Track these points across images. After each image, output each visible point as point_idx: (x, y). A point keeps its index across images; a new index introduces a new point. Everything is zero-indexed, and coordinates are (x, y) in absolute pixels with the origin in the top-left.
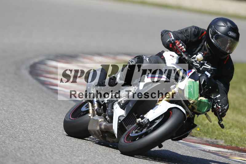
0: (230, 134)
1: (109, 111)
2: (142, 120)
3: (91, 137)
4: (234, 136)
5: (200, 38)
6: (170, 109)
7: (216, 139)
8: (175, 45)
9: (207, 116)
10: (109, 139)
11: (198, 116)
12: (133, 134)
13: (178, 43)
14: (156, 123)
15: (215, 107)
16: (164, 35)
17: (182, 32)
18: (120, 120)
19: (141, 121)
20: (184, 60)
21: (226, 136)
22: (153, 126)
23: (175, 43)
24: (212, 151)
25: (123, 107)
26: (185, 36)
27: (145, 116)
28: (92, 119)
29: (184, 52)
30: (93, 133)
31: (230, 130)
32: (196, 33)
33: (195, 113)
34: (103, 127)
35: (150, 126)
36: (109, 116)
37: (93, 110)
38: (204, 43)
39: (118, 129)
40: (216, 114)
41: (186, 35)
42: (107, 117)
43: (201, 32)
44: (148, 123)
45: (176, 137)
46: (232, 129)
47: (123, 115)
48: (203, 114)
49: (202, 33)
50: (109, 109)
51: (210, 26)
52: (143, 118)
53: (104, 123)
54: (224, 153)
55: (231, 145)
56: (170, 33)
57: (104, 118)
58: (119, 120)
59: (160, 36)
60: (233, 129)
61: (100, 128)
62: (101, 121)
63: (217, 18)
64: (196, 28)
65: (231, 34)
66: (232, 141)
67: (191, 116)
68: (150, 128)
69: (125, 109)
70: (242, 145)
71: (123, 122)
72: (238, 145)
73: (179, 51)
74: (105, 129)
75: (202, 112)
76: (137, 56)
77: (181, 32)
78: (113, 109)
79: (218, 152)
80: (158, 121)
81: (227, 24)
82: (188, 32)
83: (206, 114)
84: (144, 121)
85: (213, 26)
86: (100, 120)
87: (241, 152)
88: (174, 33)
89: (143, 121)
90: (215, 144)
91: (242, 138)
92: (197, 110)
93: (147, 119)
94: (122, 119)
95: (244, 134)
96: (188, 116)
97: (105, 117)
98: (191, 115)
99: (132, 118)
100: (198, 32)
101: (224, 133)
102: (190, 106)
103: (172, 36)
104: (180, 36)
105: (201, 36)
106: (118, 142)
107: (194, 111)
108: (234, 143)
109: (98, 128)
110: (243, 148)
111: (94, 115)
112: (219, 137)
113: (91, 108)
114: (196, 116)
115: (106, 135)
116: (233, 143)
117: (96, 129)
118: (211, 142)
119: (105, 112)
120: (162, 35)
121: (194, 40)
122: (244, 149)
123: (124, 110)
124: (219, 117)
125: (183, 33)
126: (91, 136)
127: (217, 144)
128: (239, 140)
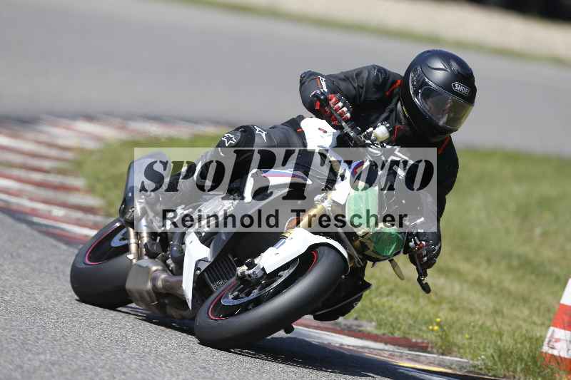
0: (391, 307)
1: (175, 248)
2: (249, 269)
3: (133, 305)
4: (400, 313)
5: (388, 93)
6: (313, 248)
7: (356, 319)
8: (328, 105)
9: (394, 265)
10: (172, 312)
11: (373, 265)
12: (229, 301)
13: (334, 100)
14: (281, 276)
15: (412, 244)
16: (306, 83)
17: (348, 79)
18: (199, 269)
19: (247, 273)
20: (347, 138)
21: (381, 312)
22: (274, 285)
23: (327, 100)
24: (348, 346)
25: (206, 240)
26: (355, 88)
27: (256, 261)
28: (135, 264)
29: (347, 121)
30: (138, 297)
31: (389, 298)
32: (381, 80)
33: (366, 258)
34: (160, 284)
35: (268, 285)
36: (175, 260)
37: (138, 245)
38: (396, 104)
39: (194, 289)
40: (413, 261)
41: (356, 85)
42: (169, 261)
43: (391, 79)
44: (262, 277)
45: (323, 310)
46: (394, 297)
47: (206, 258)
48: (385, 259)
49: (394, 82)
50: (174, 242)
51: (411, 68)
52: (251, 266)
53: (163, 276)
54: (375, 352)
55: (392, 334)
56: (321, 78)
57: (162, 264)
58: (197, 269)
59: (299, 85)
60: (398, 297)
61: (154, 286)
62: (156, 270)
63: (428, 52)
64: (381, 70)
65: (458, 87)
66: (394, 325)
67: (358, 265)
68: (268, 289)
69: (211, 246)
70: (417, 335)
71: (206, 274)
72: (409, 334)
73: (335, 118)
74: (164, 287)
75: (384, 256)
76: (241, 127)
77: (346, 78)
78: (184, 243)
79: (360, 350)
80: (285, 274)
81: (450, 66)
82: (363, 78)
83: (391, 261)
84: (254, 272)
85: (419, 69)
86: (154, 268)
87: (416, 349)
88: (329, 79)
89: (251, 271)
90: (354, 331)
91: (417, 318)
92: (373, 251)
93: (261, 267)
94: (204, 266)
95: (422, 308)
96: (352, 265)
97: (164, 262)
98: (358, 262)
99: (226, 265)
100: (385, 80)
101: (377, 306)
102: (357, 243)
103: (324, 84)
104: (343, 85)
105: (390, 87)
106: (193, 319)
107: (366, 253)
108: (399, 329)
109: (149, 285)
110: (419, 341)
111: (139, 257)
112: (363, 314)
113: (133, 240)
114: (369, 263)
115: (166, 302)
116: (396, 330)
117: (145, 289)
118: (345, 325)
119: (165, 250)
120: (302, 83)
121: (375, 97)
122: (423, 343)
123: (208, 246)
124: (419, 268)
125: (351, 79)
126: (131, 302)
127: (360, 331)
128: (411, 322)
